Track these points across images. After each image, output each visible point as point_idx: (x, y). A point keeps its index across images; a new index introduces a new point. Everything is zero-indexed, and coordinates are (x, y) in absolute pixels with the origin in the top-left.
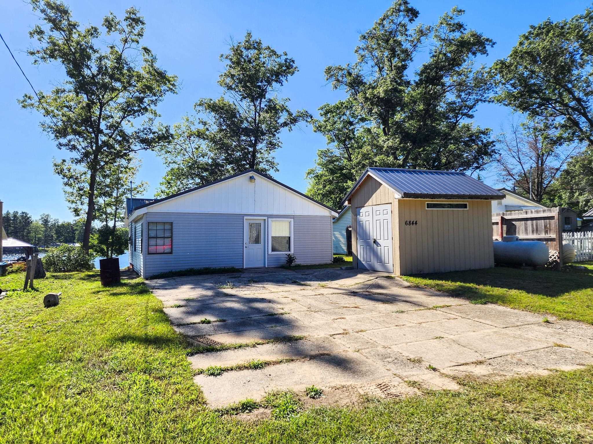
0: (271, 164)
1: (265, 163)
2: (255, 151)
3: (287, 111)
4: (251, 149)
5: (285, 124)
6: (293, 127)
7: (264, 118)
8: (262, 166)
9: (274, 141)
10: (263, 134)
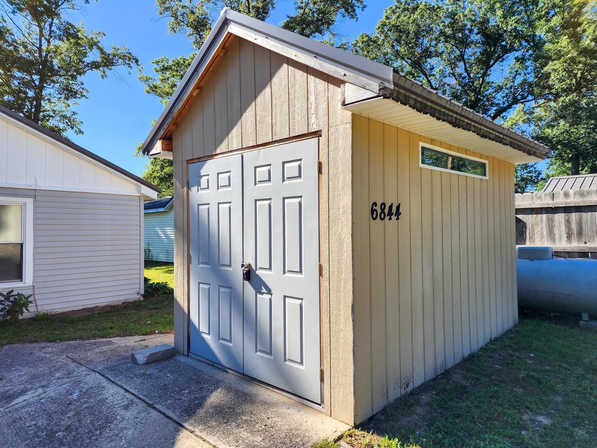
0: (71, 122)
1: (58, 118)
2: (38, 98)
3: (99, 48)
4: (31, 94)
5: (95, 65)
6: (108, 72)
7: (57, 47)
8: (52, 123)
9: (75, 87)
10: (55, 73)
